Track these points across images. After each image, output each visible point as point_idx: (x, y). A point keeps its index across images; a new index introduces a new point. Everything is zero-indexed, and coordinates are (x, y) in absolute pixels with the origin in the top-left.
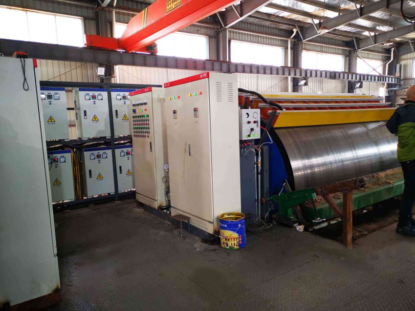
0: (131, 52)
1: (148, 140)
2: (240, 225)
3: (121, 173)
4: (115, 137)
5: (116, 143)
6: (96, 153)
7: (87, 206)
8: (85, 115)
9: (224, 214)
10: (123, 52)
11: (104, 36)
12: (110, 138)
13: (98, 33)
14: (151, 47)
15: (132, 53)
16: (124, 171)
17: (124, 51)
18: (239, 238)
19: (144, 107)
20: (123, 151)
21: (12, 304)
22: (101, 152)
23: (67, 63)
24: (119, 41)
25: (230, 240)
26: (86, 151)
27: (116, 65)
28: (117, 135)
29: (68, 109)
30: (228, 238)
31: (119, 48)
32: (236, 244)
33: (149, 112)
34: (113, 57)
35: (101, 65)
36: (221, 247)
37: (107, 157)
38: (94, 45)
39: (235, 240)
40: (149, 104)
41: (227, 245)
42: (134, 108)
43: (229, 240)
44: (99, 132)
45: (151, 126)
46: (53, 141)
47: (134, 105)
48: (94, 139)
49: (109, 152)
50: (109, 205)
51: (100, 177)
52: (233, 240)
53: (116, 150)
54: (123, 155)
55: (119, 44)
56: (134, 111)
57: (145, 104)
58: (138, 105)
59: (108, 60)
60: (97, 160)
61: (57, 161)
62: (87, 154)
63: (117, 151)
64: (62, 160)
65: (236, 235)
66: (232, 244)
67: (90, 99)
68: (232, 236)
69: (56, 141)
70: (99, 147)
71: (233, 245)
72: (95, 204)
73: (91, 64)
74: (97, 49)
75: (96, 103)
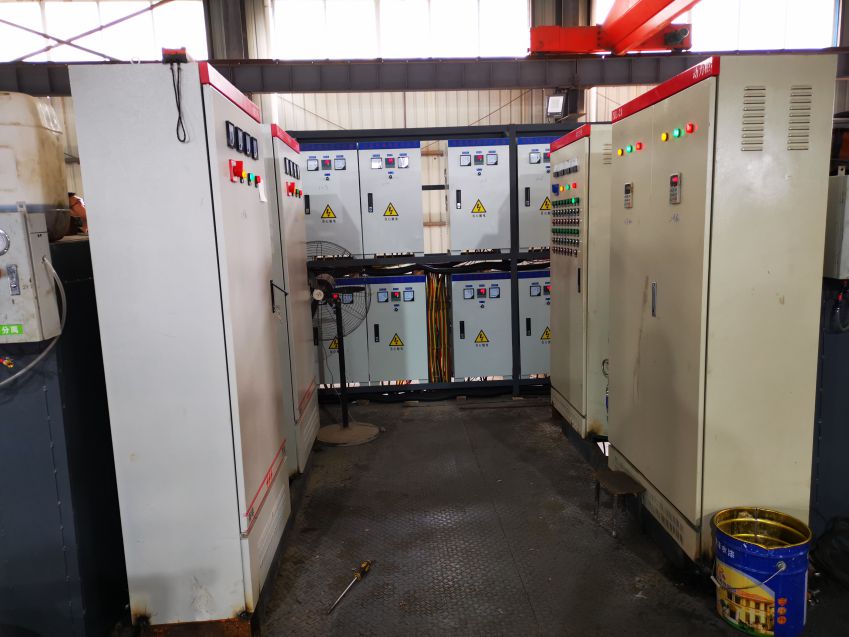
0: (623, 53)
1: (575, 261)
2: (782, 566)
3: (529, 333)
4: (521, 251)
5: (525, 263)
6: (476, 284)
7: (453, 398)
8: (459, 200)
9: (742, 510)
10: (607, 56)
11: (571, 25)
12: (508, 252)
13: (559, 21)
14: (674, 36)
15: (627, 55)
16: (538, 329)
17: (610, 53)
18: (777, 606)
19: (570, 179)
20: (535, 284)
21: (154, 621)
22: (488, 283)
23: (495, 93)
24: (599, 33)
25: (744, 602)
26: (456, 279)
27: (590, 86)
28: (525, 245)
29: (425, 188)
30: (738, 593)
31: (600, 47)
32: (763, 620)
33: (581, 193)
34: (586, 69)
35: (558, 92)
36: (714, 610)
37: (498, 296)
38: (546, 49)
39: (762, 607)
40: (583, 170)
41: (733, 614)
42: (556, 181)
43: (738, 600)
44: (487, 238)
45: (583, 227)
46: (397, 256)
47: (557, 175)
48: (477, 255)
49: (505, 285)
50: (498, 403)
51: (482, 338)
52: (752, 604)
53: (520, 280)
54: (536, 293)
55: (599, 39)
56: (555, 189)
57: (574, 170)
58: (564, 173)
59: (574, 78)
60: (477, 300)
61: (399, 299)
62: (457, 287)
63: (524, 284)
64: (409, 296)
65: (765, 593)
66: (748, 616)
67: (470, 165)
68: (751, 591)
69: (402, 256)
70: (486, 272)
71: (752, 619)
72: (469, 397)
73: (540, 91)
74: (550, 57)
75: (482, 172)
